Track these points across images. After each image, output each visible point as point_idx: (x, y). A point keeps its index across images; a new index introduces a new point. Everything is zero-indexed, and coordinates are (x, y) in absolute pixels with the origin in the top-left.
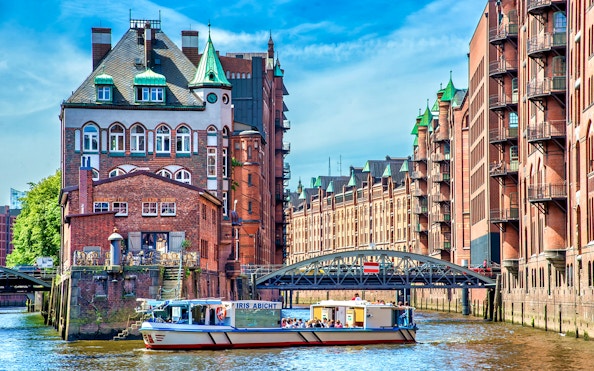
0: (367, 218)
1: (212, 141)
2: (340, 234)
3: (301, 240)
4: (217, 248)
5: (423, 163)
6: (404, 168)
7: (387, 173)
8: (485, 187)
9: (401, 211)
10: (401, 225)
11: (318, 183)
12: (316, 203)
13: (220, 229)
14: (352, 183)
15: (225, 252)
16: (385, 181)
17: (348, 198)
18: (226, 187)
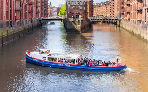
0: (103, 9)
1: (84, 3)
2: (100, 11)
3: (95, 11)
4: (85, 17)
5: (111, 3)
6: (108, 3)
7: (106, 3)
8: (119, 4)
9: (108, 8)
10: (108, 10)
11: (97, 4)
12: (97, 7)
13: (85, 14)
14: (101, 4)
15: (86, 17)
16: (106, 4)
17: (101, 6)
18: (86, 9)
